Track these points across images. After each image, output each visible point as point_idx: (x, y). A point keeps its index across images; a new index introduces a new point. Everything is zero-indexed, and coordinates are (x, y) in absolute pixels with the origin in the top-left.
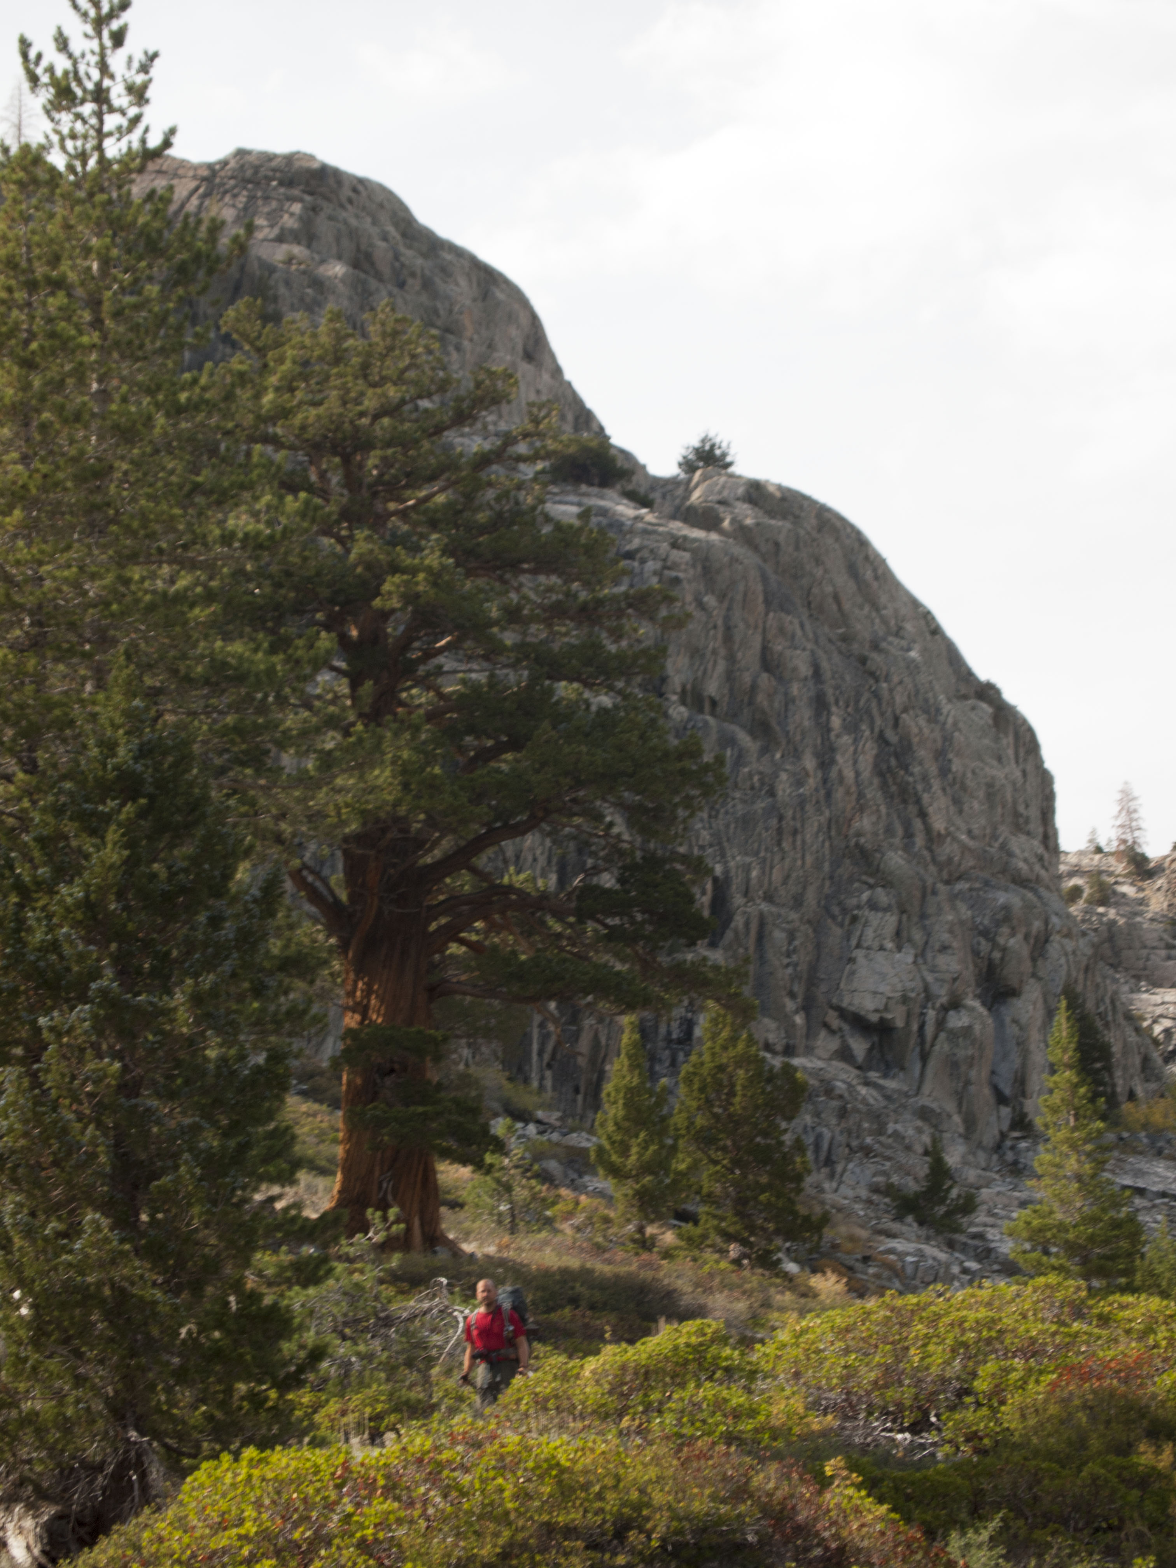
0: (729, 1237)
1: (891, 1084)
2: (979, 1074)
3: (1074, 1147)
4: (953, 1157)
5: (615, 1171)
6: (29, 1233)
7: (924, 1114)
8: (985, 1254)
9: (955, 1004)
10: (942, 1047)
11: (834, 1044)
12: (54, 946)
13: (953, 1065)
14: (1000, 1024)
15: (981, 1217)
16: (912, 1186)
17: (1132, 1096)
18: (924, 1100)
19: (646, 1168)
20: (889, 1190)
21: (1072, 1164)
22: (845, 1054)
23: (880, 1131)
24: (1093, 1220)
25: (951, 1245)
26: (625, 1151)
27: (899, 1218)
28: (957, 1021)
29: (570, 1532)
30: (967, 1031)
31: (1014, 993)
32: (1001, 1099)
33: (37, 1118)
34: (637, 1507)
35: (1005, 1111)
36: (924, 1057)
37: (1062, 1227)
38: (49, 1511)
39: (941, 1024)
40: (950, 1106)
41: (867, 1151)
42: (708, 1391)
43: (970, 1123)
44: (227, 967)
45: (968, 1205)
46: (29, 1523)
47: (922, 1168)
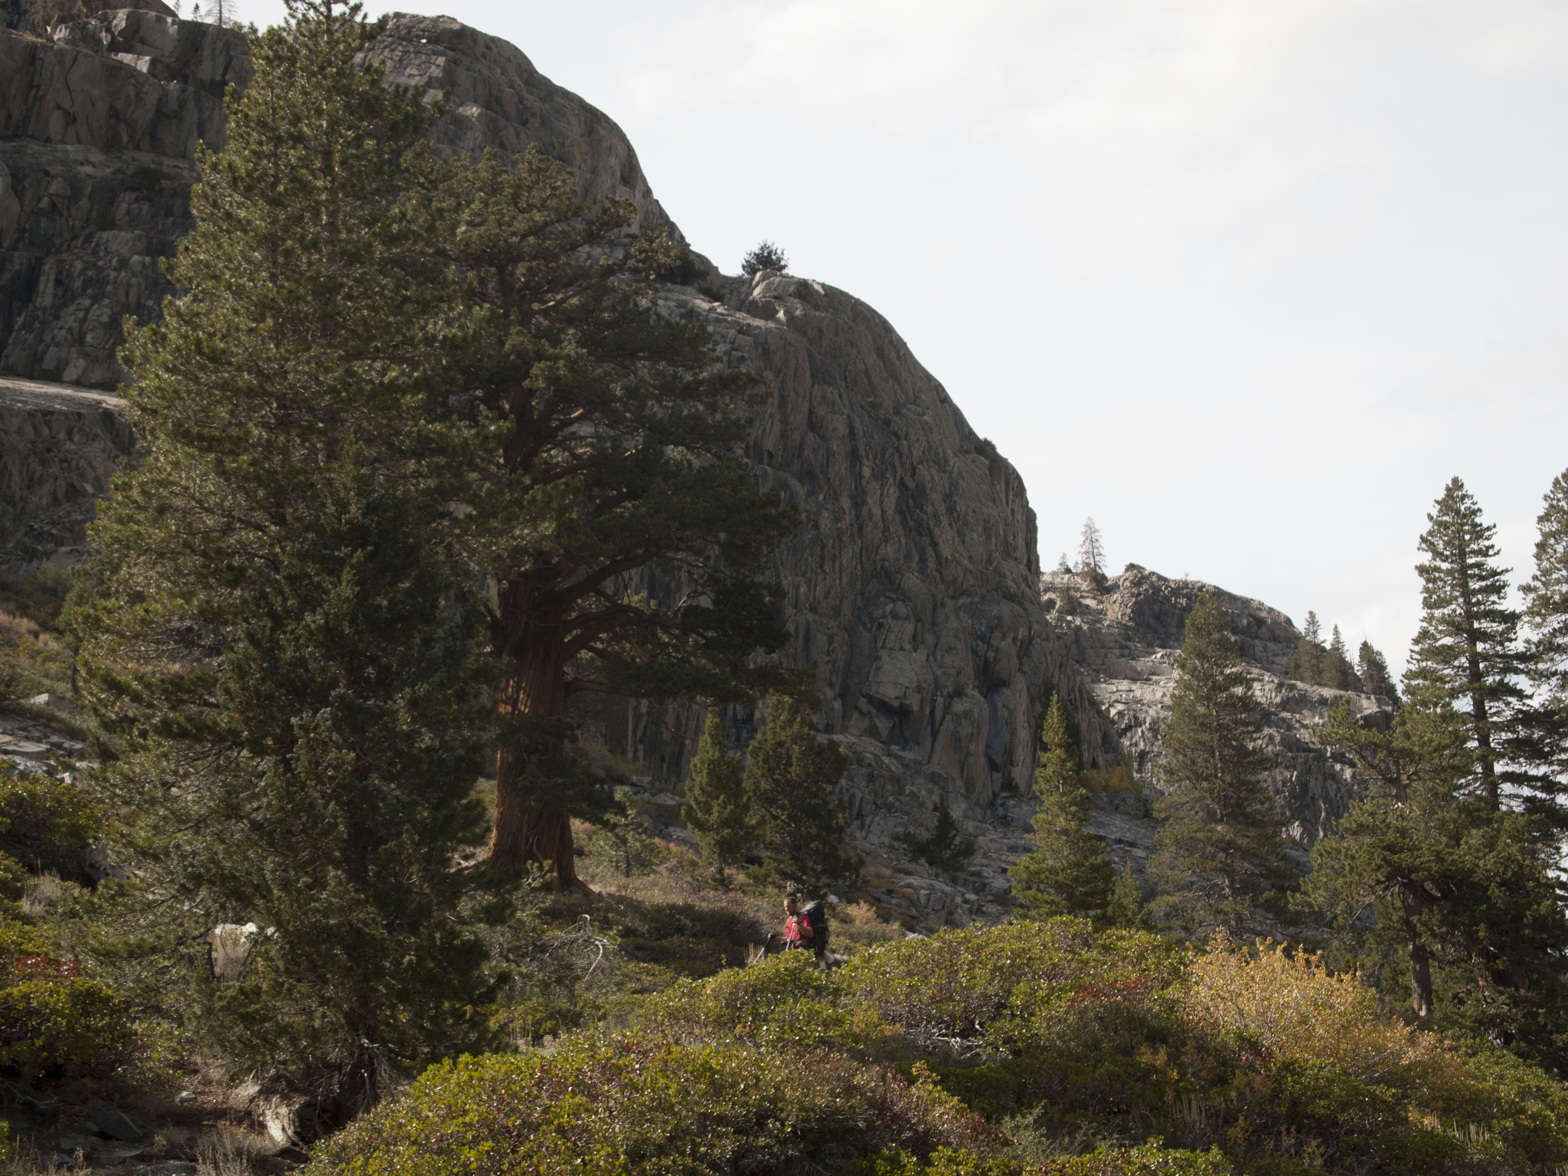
0: (786, 876)
1: (908, 755)
2: (977, 748)
3: (1062, 808)
4: (957, 812)
5: (700, 826)
6: (286, 886)
7: (933, 778)
8: (981, 888)
9: (959, 693)
10: (948, 725)
11: (865, 723)
12: (301, 662)
13: (956, 739)
14: (994, 709)
15: (978, 859)
16: (924, 835)
17: (1094, 764)
18: (935, 768)
19: (725, 823)
20: (907, 838)
21: (1061, 822)
22: (872, 732)
23: (901, 791)
24: (1078, 865)
25: (954, 881)
26: (708, 810)
27: (914, 859)
28: (958, 706)
29: (721, 1120)
30: (967, 714)
31: (1004, 684)
32: (994, 767)
33: (290, 796)
34: (774, 1100)
35: (997, 776)
36: (934, 735)
37: (1053, 871)
38: (299, 1101)
39: (947, 708)
40: (955, 772)
41: (890, 808)
42: (803, 1006)
43: (970, 786)
44: (436, 678)
45: (969, 850)
46: (283, 1110)
47: (933, 821)
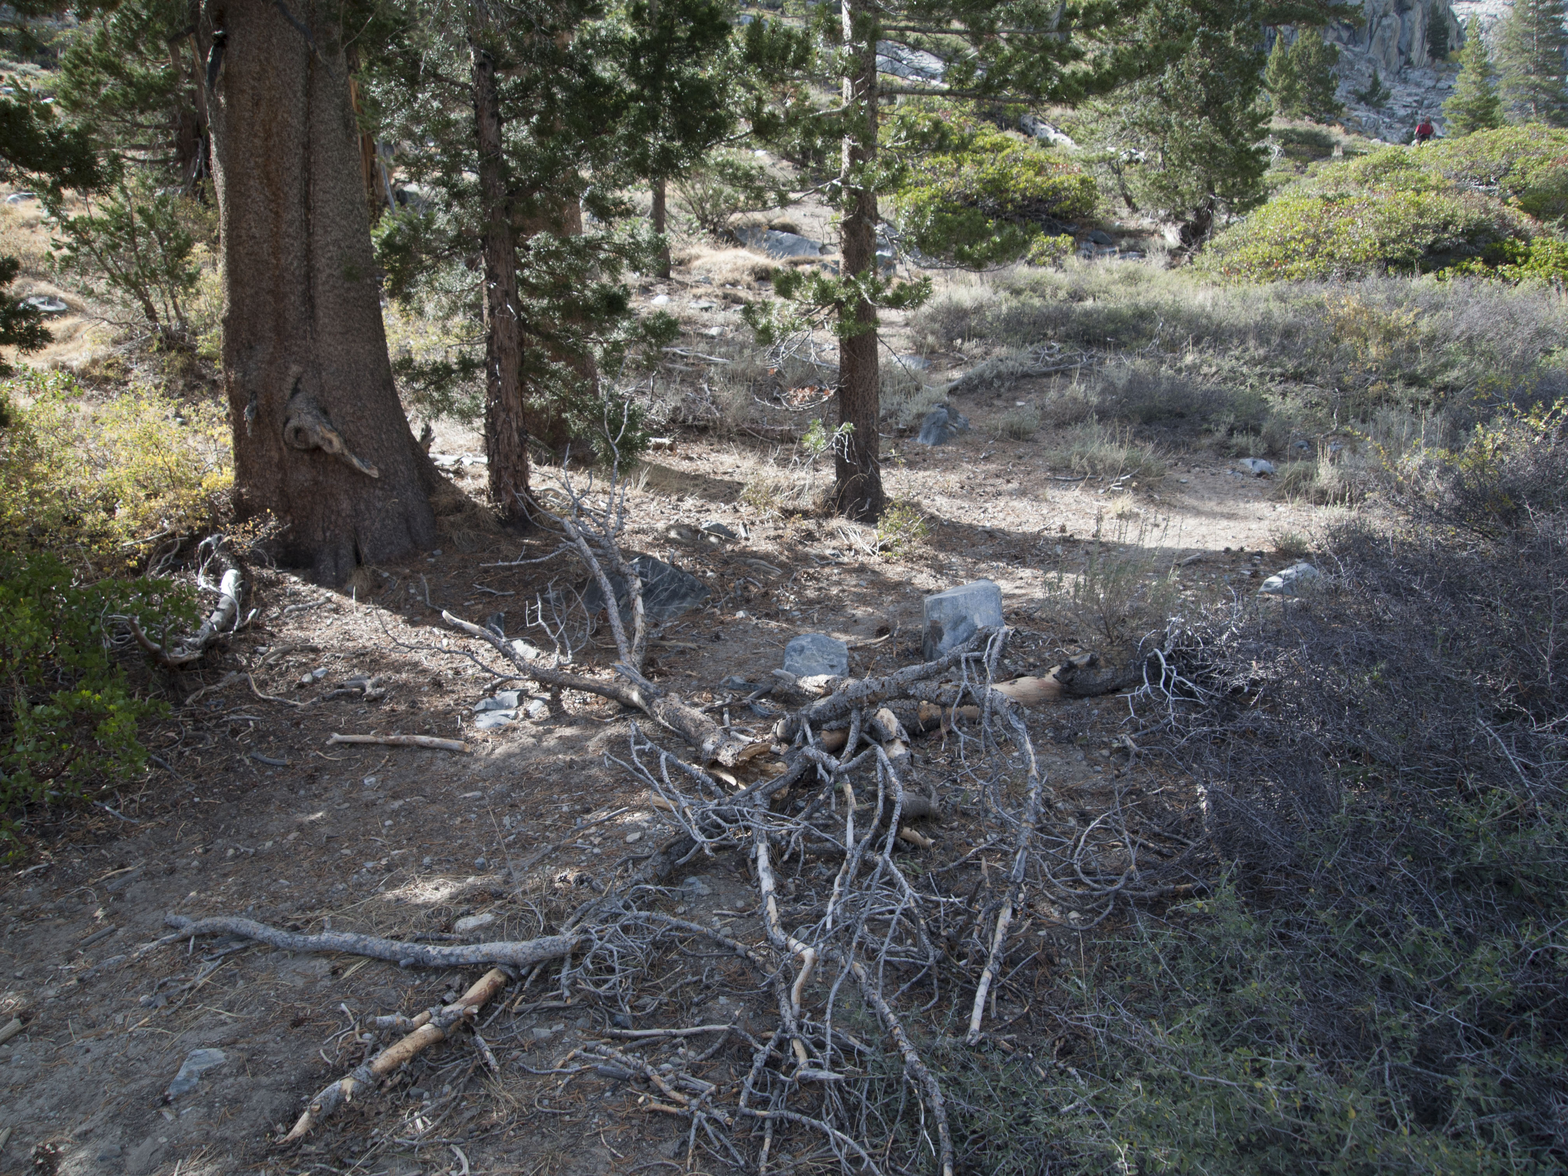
0: (1305, 114)
1: (1357, 49)
2: (1393, 44)
4: (1381, 76)
5: (1272, 91)
7: (1370, 61)
8: (1392, 115)
9: (1386, 15)
10: (1379, 32)
11: (1335, 34)
13: (1383, 40)
14: (1403, 22)
15: (1391, 101)
16: (1363, 90)
17: (1452, 48)
18: (1370, 55)
19: (1284, 89)
20: (1355, 92)
22: (1339, 39)
23: (1352, 69)
25: (1378, 113)
26: (1276, 82)
27: (1358, 103)
28: (1385, 22)
30: (1389, 26)
31: (1410, 8)
32: (1401, 52)
35: (1403, 58)
36: (1371, 38)
39: (1379, 23)
40: (1381, 57)
41: (1346, 77)
43: (1388, 64)
45: (1387, 96)
47: (1368, 83)
